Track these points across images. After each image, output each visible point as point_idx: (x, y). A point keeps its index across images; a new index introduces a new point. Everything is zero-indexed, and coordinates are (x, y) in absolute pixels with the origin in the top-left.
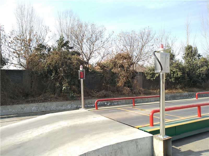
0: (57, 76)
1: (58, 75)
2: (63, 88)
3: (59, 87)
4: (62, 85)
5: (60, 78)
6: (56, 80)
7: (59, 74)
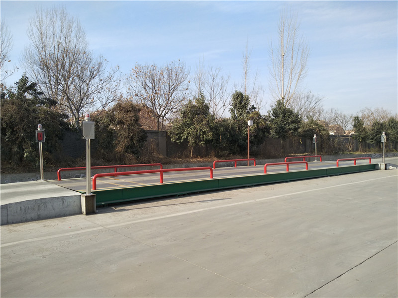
0: (13, 137)
1: (15, 135)
2: (26, 154)
3: (18, 153)
4: (23, 150)
5: (19, 140)
6: (13, 142)
7: (17, 133)
